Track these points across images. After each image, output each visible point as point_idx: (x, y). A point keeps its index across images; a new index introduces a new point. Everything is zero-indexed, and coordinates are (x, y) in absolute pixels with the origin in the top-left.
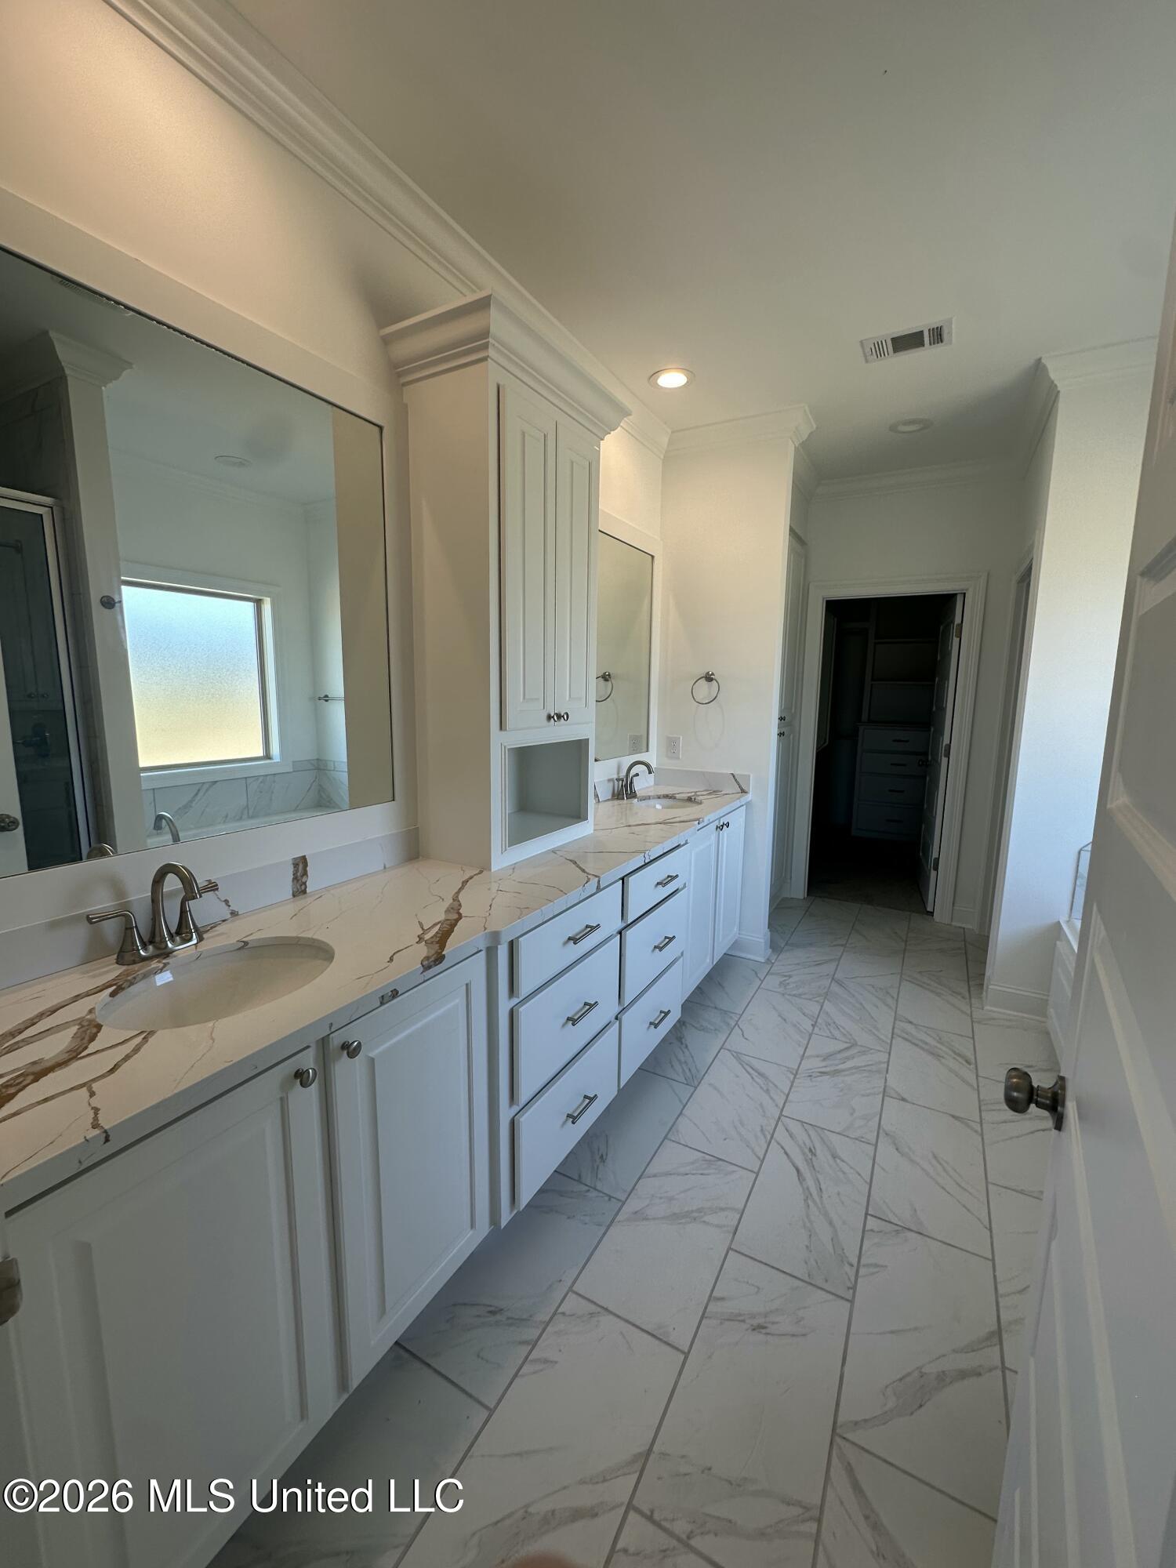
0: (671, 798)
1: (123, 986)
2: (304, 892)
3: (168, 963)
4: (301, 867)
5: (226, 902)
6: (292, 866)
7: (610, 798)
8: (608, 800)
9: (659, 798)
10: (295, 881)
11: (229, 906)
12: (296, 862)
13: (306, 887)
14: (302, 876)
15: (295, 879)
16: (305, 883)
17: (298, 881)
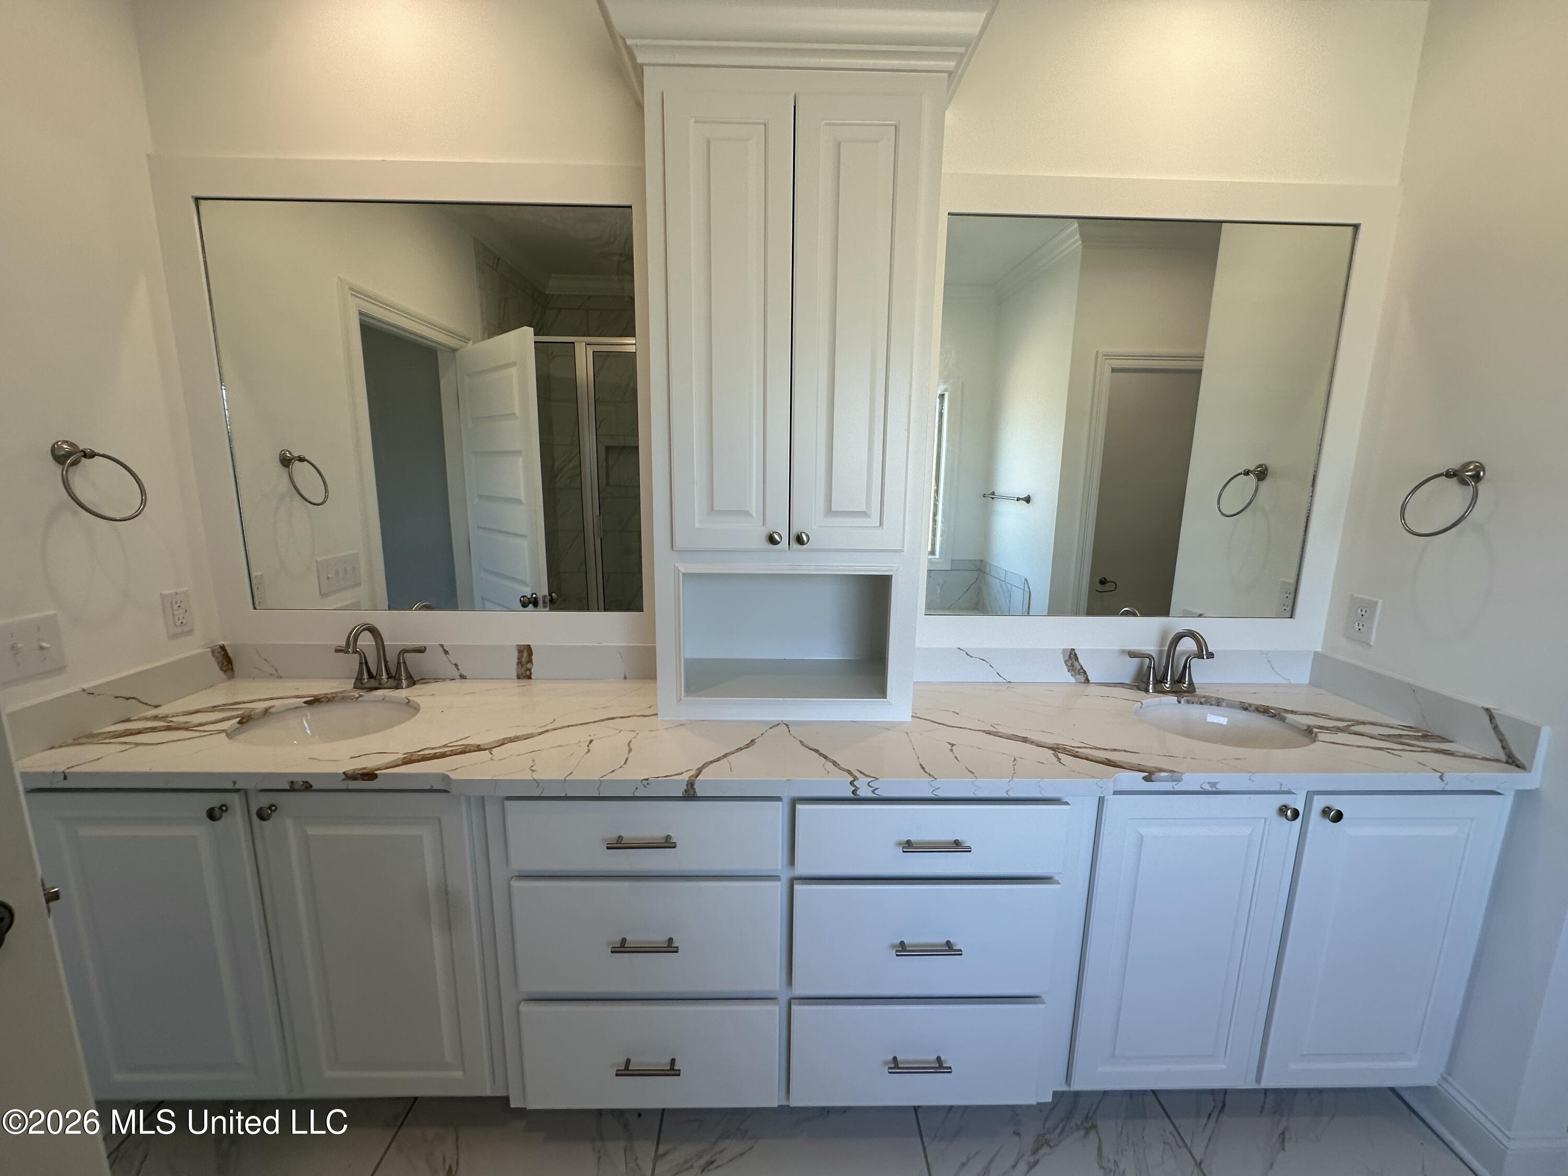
0: (1274, 716)
1: (321, 700)
2: (529, 677)
3: (363, 696)
4: (525, 654)
5: (456, 665)
6: (517, 651)
7: (1127, 681)
8: (1122, 685)
9: (1246, 709)
10: (520, 666)
11: (458, 669)
12: (522, 648)
13: (531, 674)
14: (527, 663)
15: (520, 663)
16: (530, 670)
17: (523, 666)
